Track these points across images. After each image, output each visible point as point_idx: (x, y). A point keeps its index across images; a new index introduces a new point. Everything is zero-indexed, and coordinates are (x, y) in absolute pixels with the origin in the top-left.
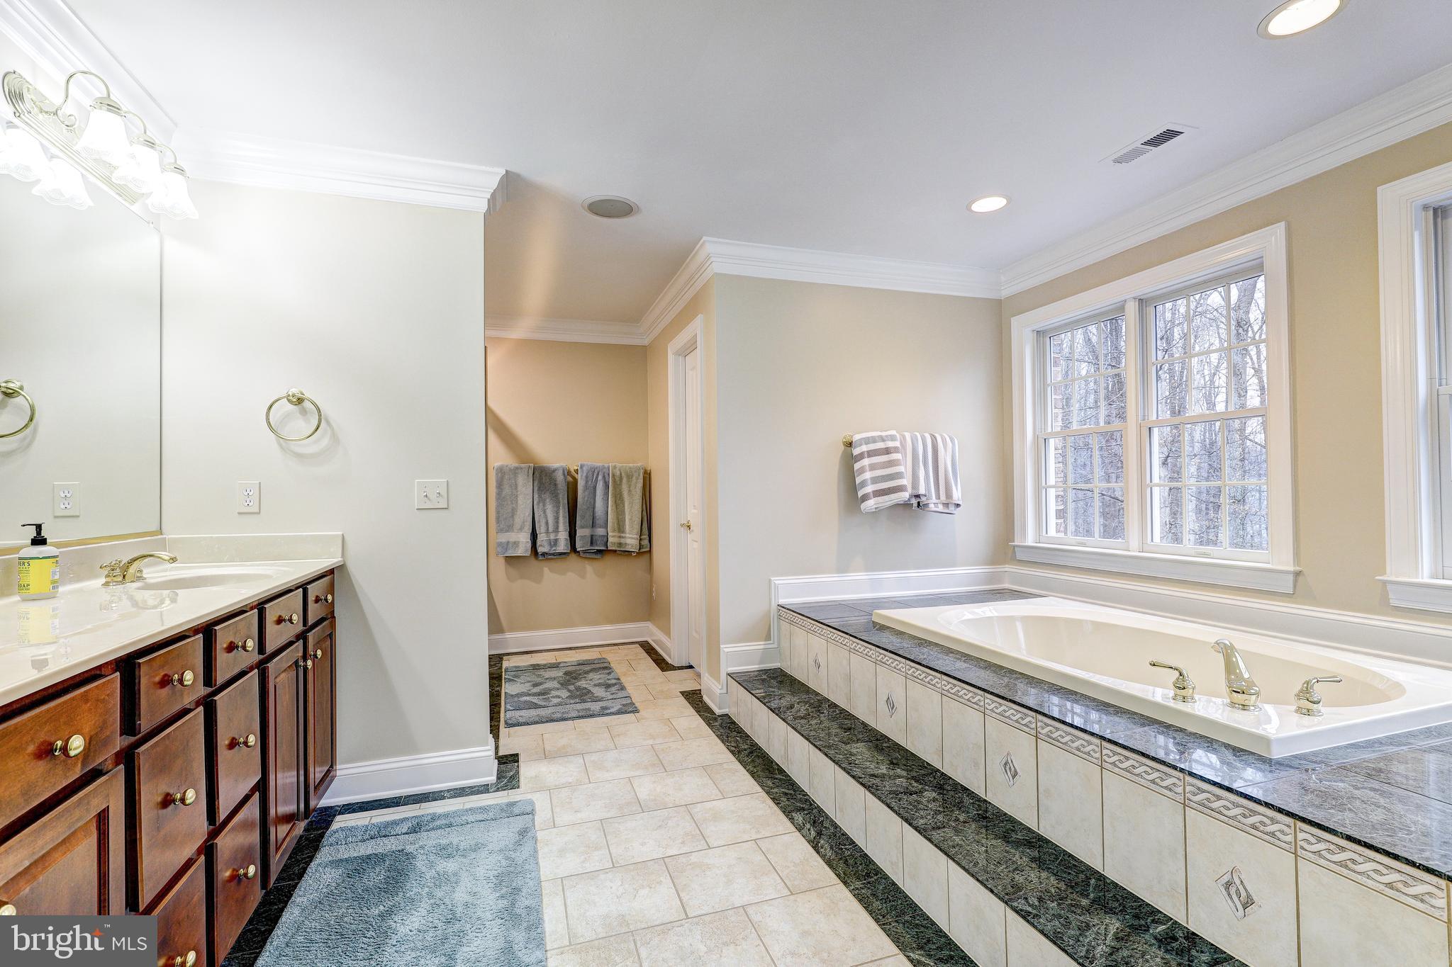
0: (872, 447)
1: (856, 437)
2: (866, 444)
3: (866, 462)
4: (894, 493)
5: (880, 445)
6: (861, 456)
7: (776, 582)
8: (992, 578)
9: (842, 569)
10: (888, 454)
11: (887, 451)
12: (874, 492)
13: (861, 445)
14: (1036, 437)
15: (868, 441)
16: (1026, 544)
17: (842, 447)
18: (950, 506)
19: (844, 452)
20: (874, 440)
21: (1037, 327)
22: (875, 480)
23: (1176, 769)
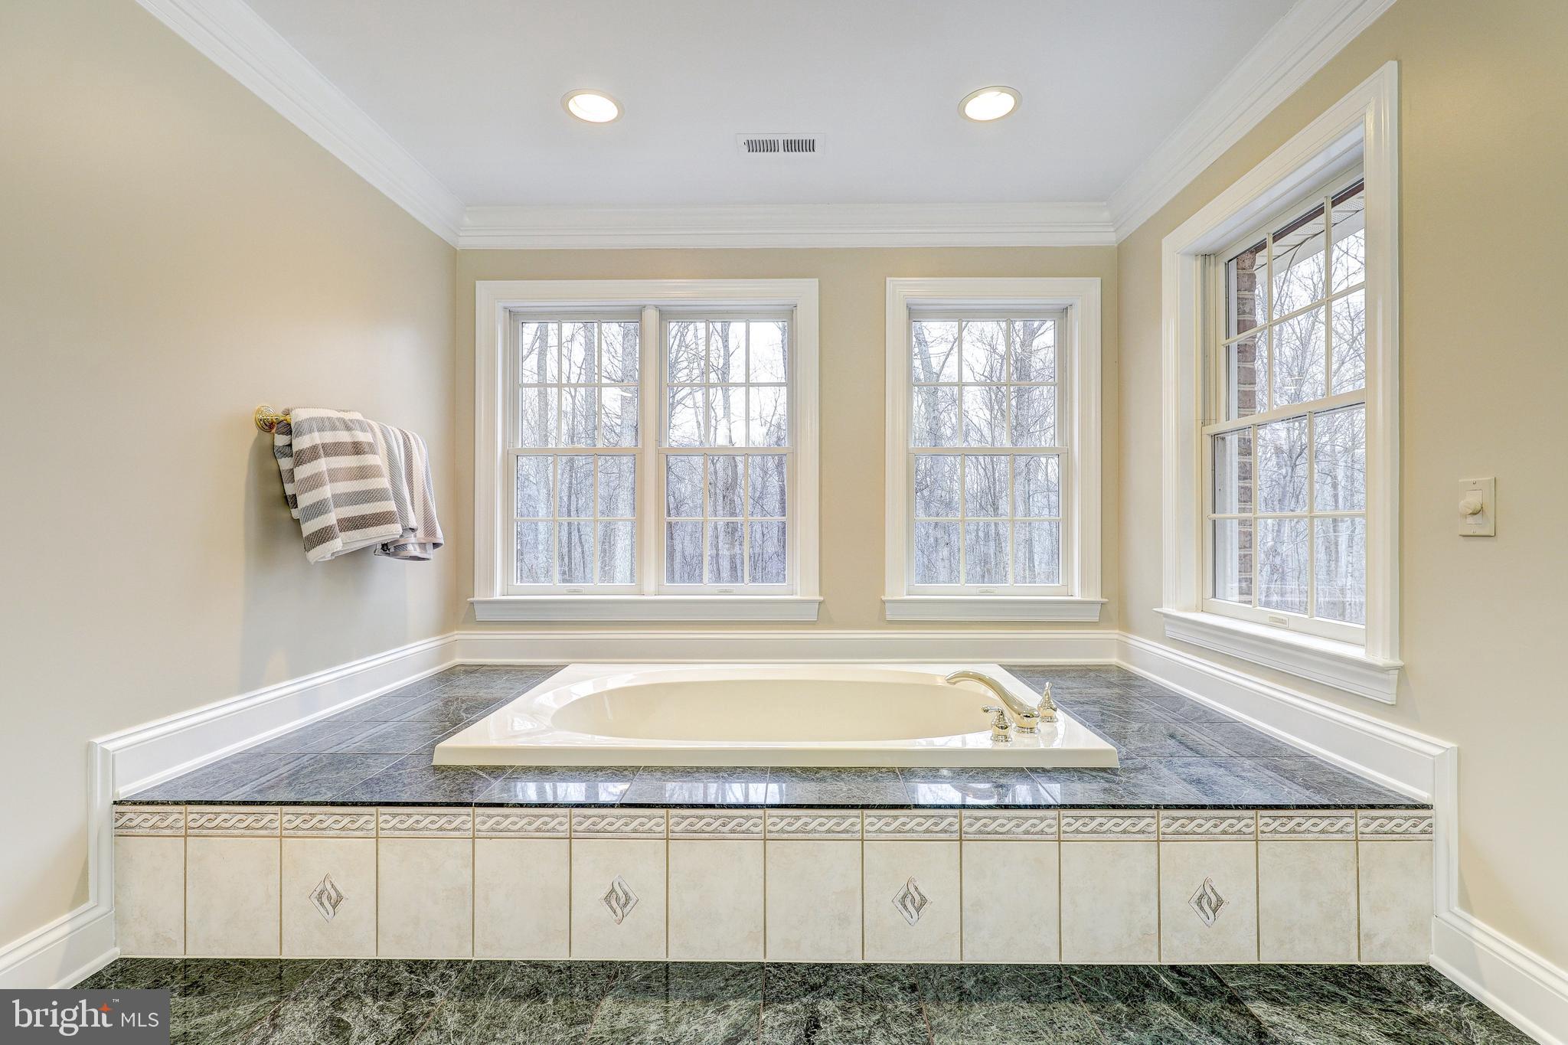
0: (329, 437)
1: (299, 415)
2: (319, 431)
3: (323, 464)
4: (377, 525)
5: (344, 437)
6: (313, 454)
7: (110, 747)
8: (445, 651)
9: (249, 682)
10: (357, 453)
11: (357, 449)
12: (339, 521)
13: (311, 431)
14: (506, 454)
15: (324, 425)
16: (495, 598)
17: (254, 432)
18: (427, 546)
19: (258, 440)
20: (331, 425)
21: (513, 304)
22: (341, 500)
23: (1151, 808)
